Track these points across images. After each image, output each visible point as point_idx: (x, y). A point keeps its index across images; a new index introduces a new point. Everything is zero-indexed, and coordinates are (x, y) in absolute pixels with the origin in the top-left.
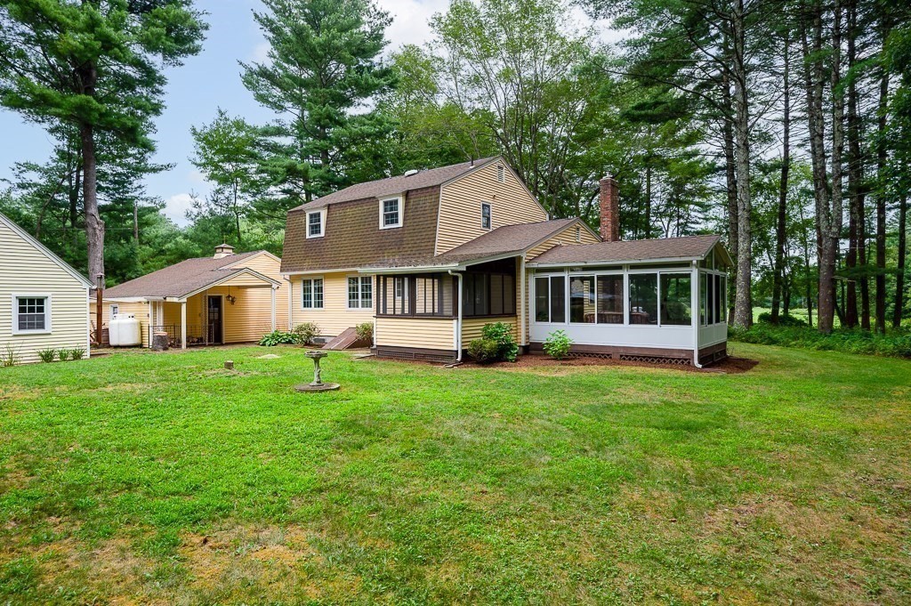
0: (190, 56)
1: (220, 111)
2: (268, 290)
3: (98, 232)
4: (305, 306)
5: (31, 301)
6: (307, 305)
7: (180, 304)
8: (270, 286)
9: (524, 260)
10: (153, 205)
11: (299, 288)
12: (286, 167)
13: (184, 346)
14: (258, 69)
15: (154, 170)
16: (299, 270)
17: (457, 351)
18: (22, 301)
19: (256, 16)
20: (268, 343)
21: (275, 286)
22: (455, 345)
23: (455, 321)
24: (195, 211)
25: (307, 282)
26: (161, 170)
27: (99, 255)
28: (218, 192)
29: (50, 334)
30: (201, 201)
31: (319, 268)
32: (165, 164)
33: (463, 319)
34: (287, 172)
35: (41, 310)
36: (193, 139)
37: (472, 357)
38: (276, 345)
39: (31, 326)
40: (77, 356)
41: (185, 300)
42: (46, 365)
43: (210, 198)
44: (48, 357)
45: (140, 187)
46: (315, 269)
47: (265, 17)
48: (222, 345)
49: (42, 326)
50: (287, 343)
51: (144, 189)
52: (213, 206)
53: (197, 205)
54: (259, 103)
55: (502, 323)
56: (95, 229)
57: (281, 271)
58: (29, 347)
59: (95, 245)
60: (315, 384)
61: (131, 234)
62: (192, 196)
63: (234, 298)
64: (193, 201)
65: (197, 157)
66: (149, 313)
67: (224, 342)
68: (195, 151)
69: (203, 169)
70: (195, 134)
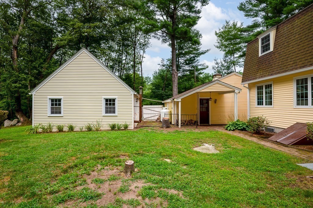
1: (227, 22)
2: (232, 94)
3: (176, 76)
4: (258, 105)
5: (110, 100)
6: (260, 103)
8: (233, 92)
10: (203, 67)
11: (255, 92)
13: (180, 126)
15: (203, 53)
16: (254, 79)
18: (107, 100)
20: (229, 128)
21: (236, 91)
24: (217, 66)
25: (260, 88)
26: (205, 53)
27: (176, 85)
28: (226, 57)
29: (117, 116)
30: (219, 61)
31: (269, 75)
32: (206, 50)
35: (114, 104)
36: (216, 36)
38: (234, 130)
39: (110, 112)
40: (126, 127)
41: (180, 100)
42: (112, 131)
43: (222, 60)
44: (113, 127)
45: (196, 60)
46: (265, 76)
49: (114, 112)
51: (199, 61)
52: (223, 63)
53: (217, 63)
54: (247, 17)
56: (174, 75)
57: (242, 82)
58: (107, 122)
59: (174, 81)
61: (193, 77)
62: (215, 60)
63: (216, 100)
64: (215, 62)
65: (218, 44)
66: (173, 107)
67: (210, 124)
68: (217, 42)
69: (220, 49)
70: (216, 34)
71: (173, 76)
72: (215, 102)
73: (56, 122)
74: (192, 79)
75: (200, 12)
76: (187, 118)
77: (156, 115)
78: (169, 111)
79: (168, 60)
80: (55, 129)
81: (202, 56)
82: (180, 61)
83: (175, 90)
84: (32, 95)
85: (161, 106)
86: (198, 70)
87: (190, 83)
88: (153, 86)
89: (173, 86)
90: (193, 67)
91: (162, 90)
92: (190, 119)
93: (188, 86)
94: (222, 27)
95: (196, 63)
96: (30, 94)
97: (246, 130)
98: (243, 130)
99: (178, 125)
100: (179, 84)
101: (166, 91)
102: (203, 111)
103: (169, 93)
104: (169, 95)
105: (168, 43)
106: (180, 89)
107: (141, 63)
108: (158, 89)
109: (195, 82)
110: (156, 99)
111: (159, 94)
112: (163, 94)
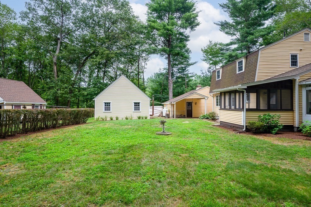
0: (197, 26)
1: (210, 41)
2: (204, 100)
3: (171, 84)
4: (217, 105)
5: (137, 103)
7: (174, 104)
8: (204, 98)
9: (297, 81)
10: (193, 75)
11: (215, 98)
12: (228, 55)
13: (175, 117)
14: (220, 23)
15: (192, 64)
17: (244, 126)
18: (135, 103)
19: (220, 5)
20: (201, 118)
21: (206, 98)
22: (242, 123)
23: (243, 112)
24: (202, 75)
25: (217, 97)
26: (194, 64)
27: (171, 91)
28: (210, 68)
30: (204, 72)
32: (195, 62)
33: (246, 111)
34: (229, 57)
35: (139, 105)
36: (202, 52)
37: (251, 130)
38: (203, 119)
40: (146, 118)
41: (175, 103)
42: (139, 120)
43: (207, 71)
44: (139, 118)
45: (187, 70)
47: (223, 4)
48: (192, 118)
49: (139, 110)
50: (206, 118)
51: (189, 70)
52: (208, 73)
53: (203, 73)
55: (271, 114)
57: (210, 93)
58: (136, 115)
60: (162, 132)
61: (184, 84)
62: (201, 71)
63: (196, 103)
64: (202, 72)
65: (204, 58)
66: (171, 107)
67: (193, 117)
68: (203, 56)
69: (206, 61)
70: (202, 50)
71: (169, 84)
72: (196, 104)
73: (108, 115)
74: (184, 86)
75: (189, 37)
76: (179, 114)
77: (158, 112)
78: (168, 109)
79: (165, 69)
80: (108, 119)
81: (191, 66)
82: (174, 70)
83: (171, 94)
84: (94, 100)
85: (161, 106)
86: (188, 77)
87: (182, 88)
88: (153, 91)
89: (169, 92)
90: (184, 75)
91: (160, 93)
92: (180, 114)
93: (180, 91)
94: (206, 46)
95: (187, 72)
96: (93, 100)
97: (208, 119)
98: (207, 118)
99: (174, 117)
100: (174, 89)
101: (164, 94)
102: (188, 110)
103: (166, 96)
104: (166, 98)
105: (165, 57)
106: (174, 93)
107: (143, 73)
108: (157, 93)
109: (186, 88)
110: (156, 101)
111: (158, 97)
112: (161, 97)
